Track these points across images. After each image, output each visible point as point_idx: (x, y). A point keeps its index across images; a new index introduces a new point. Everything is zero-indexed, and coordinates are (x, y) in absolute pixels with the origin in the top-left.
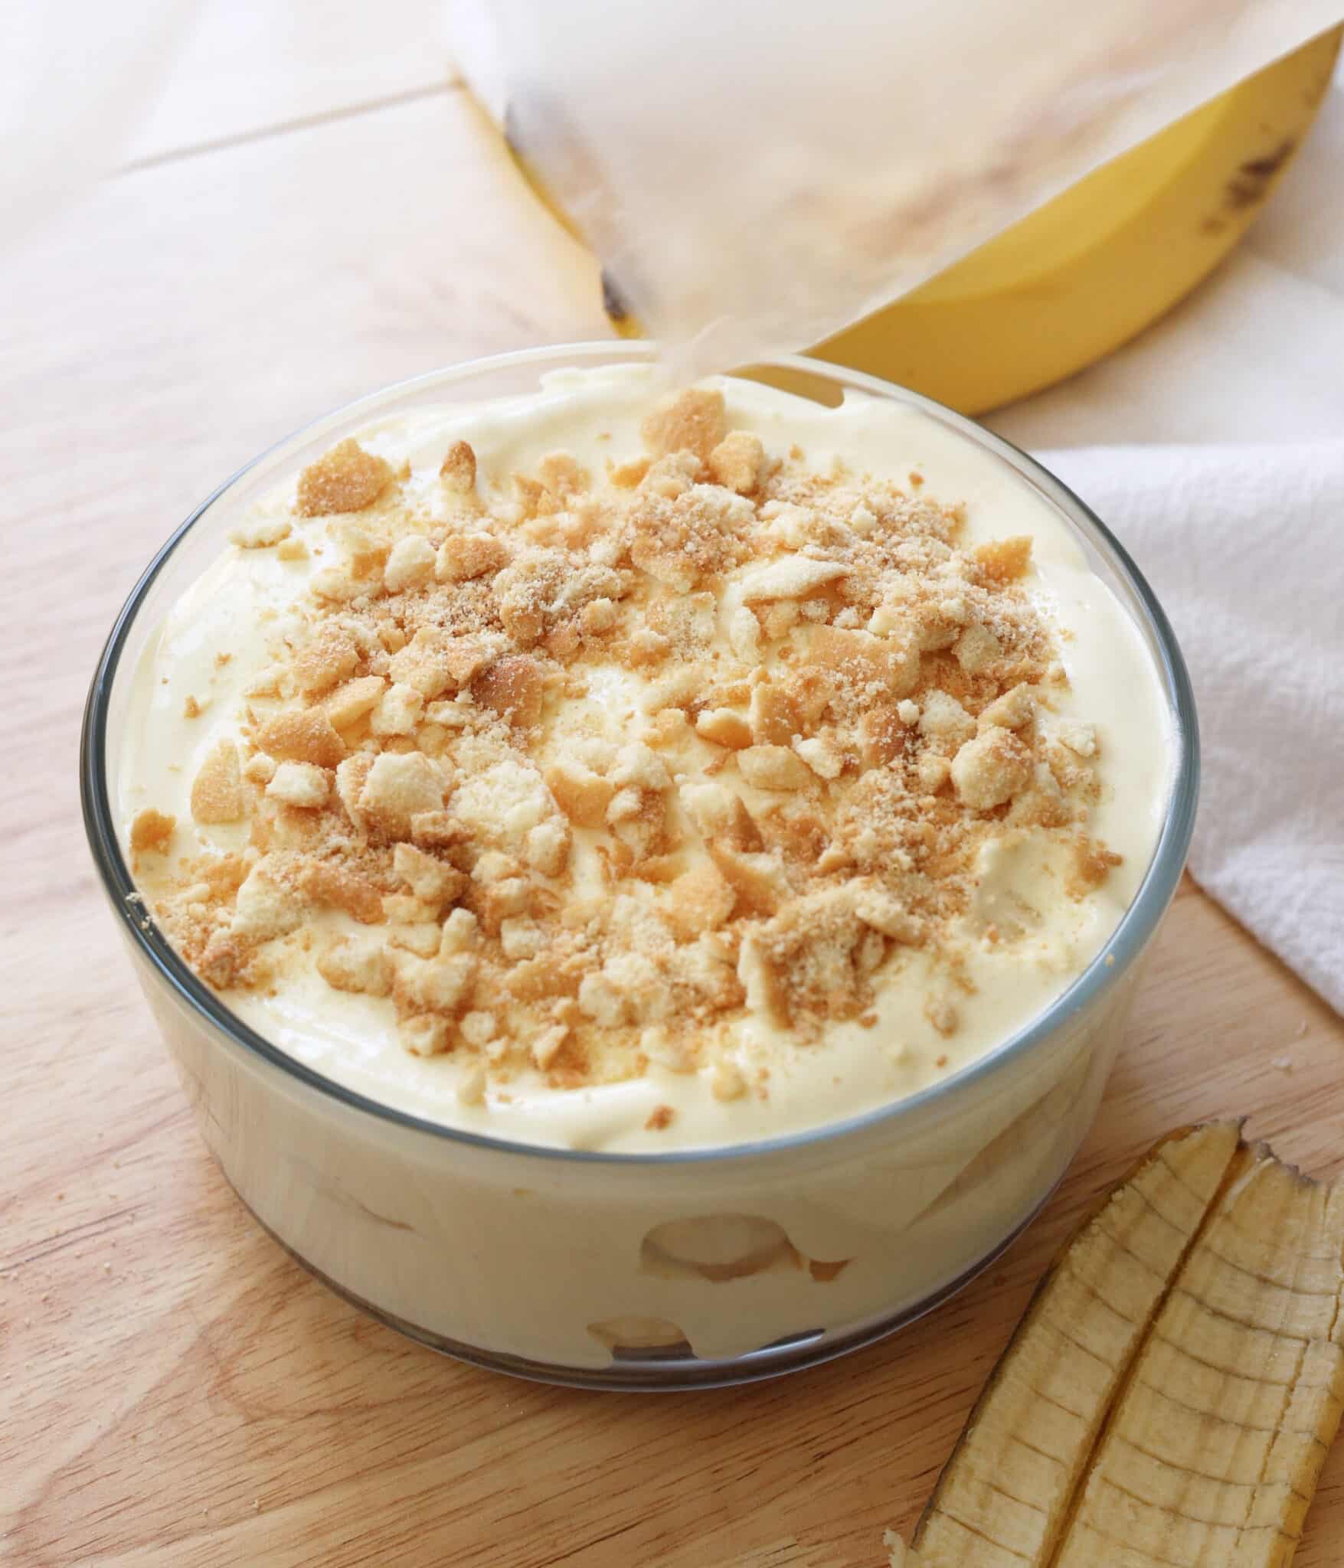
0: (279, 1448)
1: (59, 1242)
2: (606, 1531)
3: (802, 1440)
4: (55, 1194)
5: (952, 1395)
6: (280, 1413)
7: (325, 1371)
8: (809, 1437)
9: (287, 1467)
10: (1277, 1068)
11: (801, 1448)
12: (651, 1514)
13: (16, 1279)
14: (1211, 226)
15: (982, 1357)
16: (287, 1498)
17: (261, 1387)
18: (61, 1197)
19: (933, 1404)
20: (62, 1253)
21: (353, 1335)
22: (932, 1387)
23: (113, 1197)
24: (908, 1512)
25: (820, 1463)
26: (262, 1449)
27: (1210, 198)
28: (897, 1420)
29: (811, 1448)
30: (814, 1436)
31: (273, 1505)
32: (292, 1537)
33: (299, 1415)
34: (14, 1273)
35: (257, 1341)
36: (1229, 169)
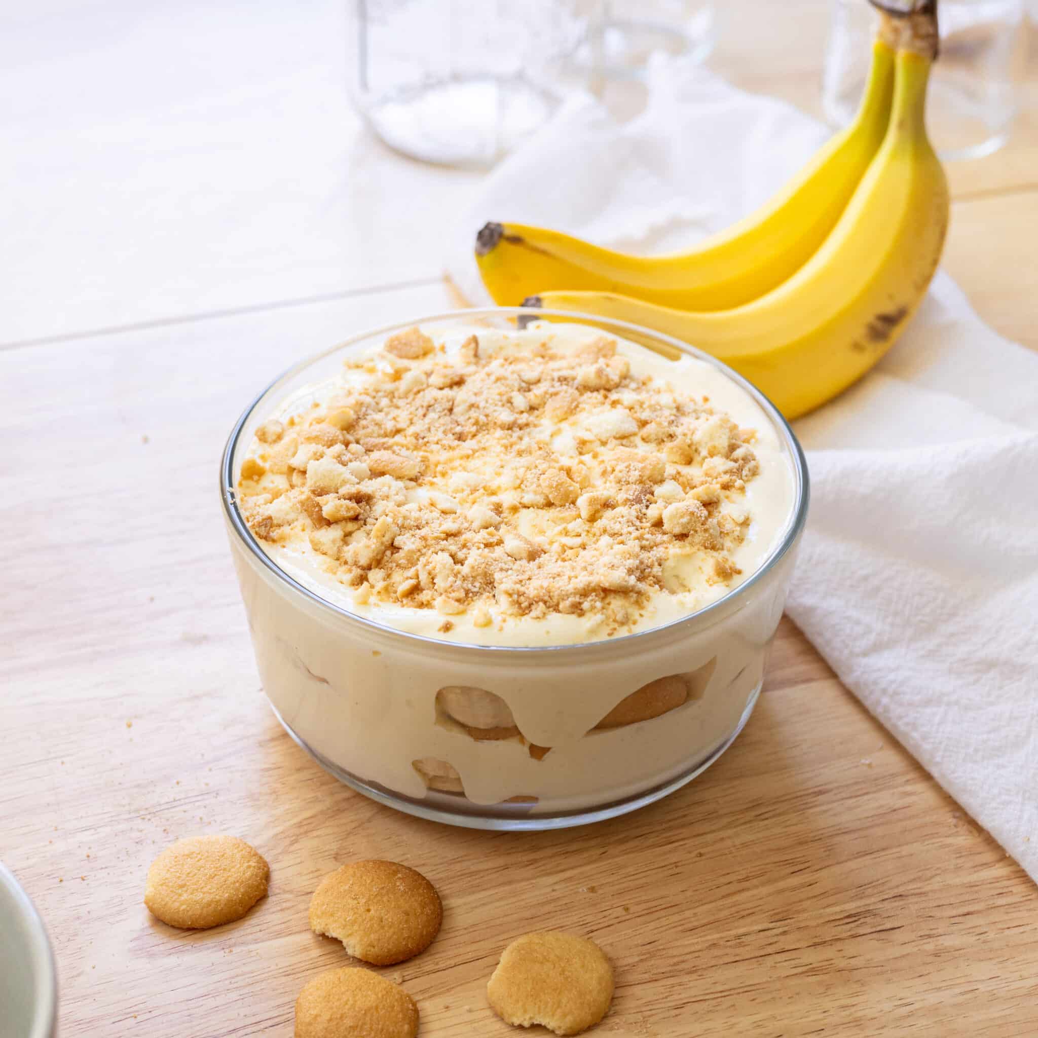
0: (288, 908)
1: (175, 804)
2: (468, 959)
3: (581, 923)
4: (175, 781)
5: (665, 908)
6: (291, 892)
7: (316, 874)
8: (585, 922)
9: (291, 917)
10: (863, 764)
11: (579, 928)
12: (494, 953)
13: (149, 820)
14: (857, 347)
15: (686, 890)
16: (290, 932)
17: (280, 879)
18: (178, 783)
19: (657, 911)
20: (177, 809)
21: (335, 858)
22: (654, 904)
23: (207, 784)
24: (638, 962)
25: (591, 935)
26: (279, 908)
27: (859, 332)
28: (635, 917)
29: (586, 927)
30: (587, 922)
31: (283, 934)
32: (291, 951)
33: (300, 893)
34: (149, 817)
35: (280, 857)
36: (869, 317)
